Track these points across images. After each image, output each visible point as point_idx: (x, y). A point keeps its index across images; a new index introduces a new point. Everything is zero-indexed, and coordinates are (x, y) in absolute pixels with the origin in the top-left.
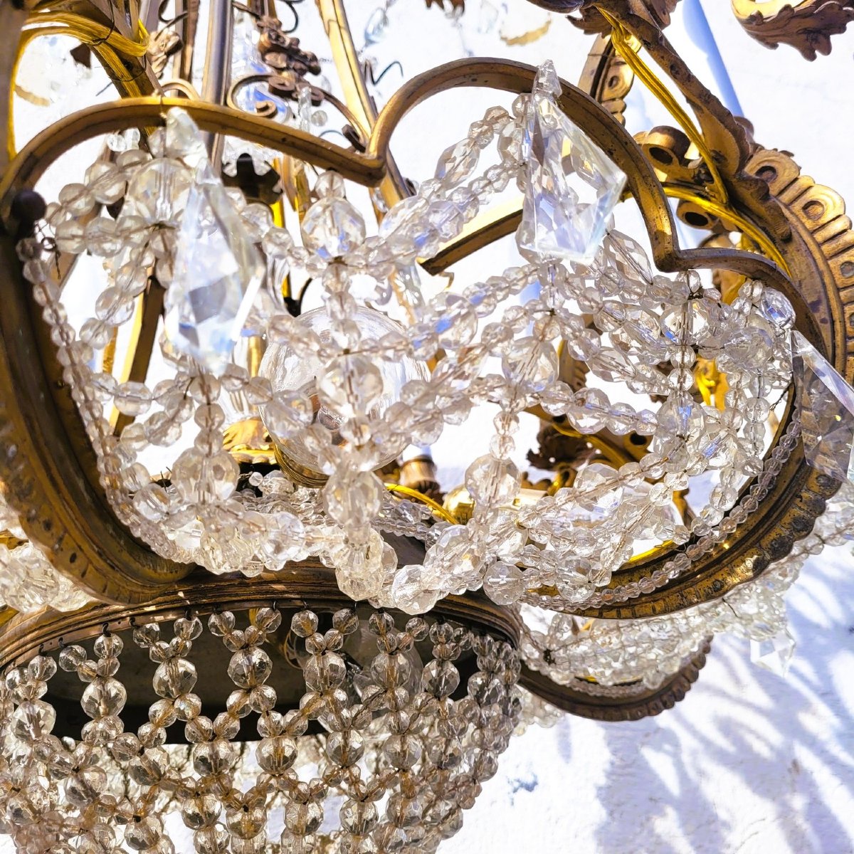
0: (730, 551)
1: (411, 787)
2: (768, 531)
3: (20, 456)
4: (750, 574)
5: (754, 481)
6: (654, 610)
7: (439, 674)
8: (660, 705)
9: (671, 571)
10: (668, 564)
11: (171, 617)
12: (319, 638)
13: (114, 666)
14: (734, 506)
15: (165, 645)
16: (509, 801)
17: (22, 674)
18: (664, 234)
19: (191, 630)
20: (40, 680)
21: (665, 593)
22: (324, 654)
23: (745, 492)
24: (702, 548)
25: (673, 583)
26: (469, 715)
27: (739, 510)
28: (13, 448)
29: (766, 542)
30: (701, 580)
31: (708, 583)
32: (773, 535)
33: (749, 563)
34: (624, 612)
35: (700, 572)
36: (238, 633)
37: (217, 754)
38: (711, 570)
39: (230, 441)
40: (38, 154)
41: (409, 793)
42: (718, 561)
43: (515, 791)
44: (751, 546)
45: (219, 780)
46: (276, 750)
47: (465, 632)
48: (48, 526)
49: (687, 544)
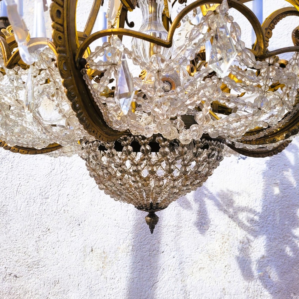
0: (280, 131)
1: (187, 178)
2: (292, 127)
3: (86, 119)
4: (284, 138)
5: (289, 113)
6: (256, 143)
7: (196, 151)
8: (273, 153)
9: (262, 134)
10: (261, 133)
11: (126, 136)
12: (163, 144)
13: (113, 146)
14: (282, 119)
15: (125, 142)
16: (237, 162)
17: (92, 144)
18: (261, 48)
19: (131, 140)
20: (96, 147)
21: (260, 139)
22: (164, 147)
23: (286, 116)
24: (271, 130)
25: (261, 138)
26: (205, 161)
27: (283, 121)
28: (85, 118)
29: (291, 130)
30: (270, 138)
31: (272, 139)
32: (293, 128)
33: (285, 135)
34: (248, 142)
35: (270, 135)
36: (143, 141)
37: (138, 169)
38: (273, 135)
39: (144, 74)
40: (84, 48)
41: (187, 179)
42: (276, 133)
43: (239, 159)
44: (286, 130)
45: (139, 174)
46: (152, 169)
47: (205, 140)
48: (94, 132)
49: (267, 128)
